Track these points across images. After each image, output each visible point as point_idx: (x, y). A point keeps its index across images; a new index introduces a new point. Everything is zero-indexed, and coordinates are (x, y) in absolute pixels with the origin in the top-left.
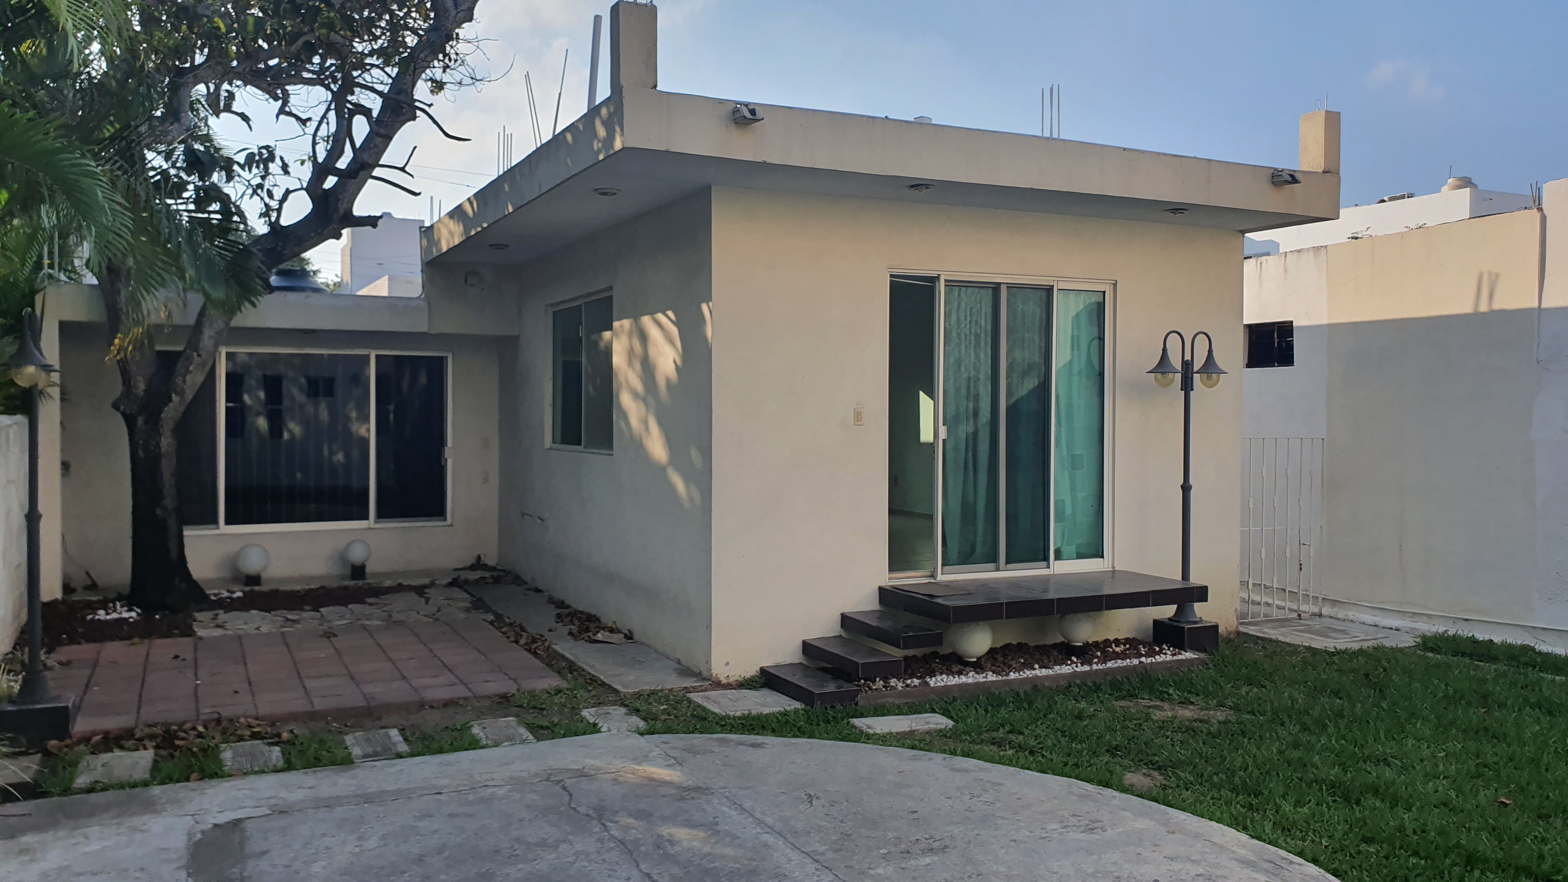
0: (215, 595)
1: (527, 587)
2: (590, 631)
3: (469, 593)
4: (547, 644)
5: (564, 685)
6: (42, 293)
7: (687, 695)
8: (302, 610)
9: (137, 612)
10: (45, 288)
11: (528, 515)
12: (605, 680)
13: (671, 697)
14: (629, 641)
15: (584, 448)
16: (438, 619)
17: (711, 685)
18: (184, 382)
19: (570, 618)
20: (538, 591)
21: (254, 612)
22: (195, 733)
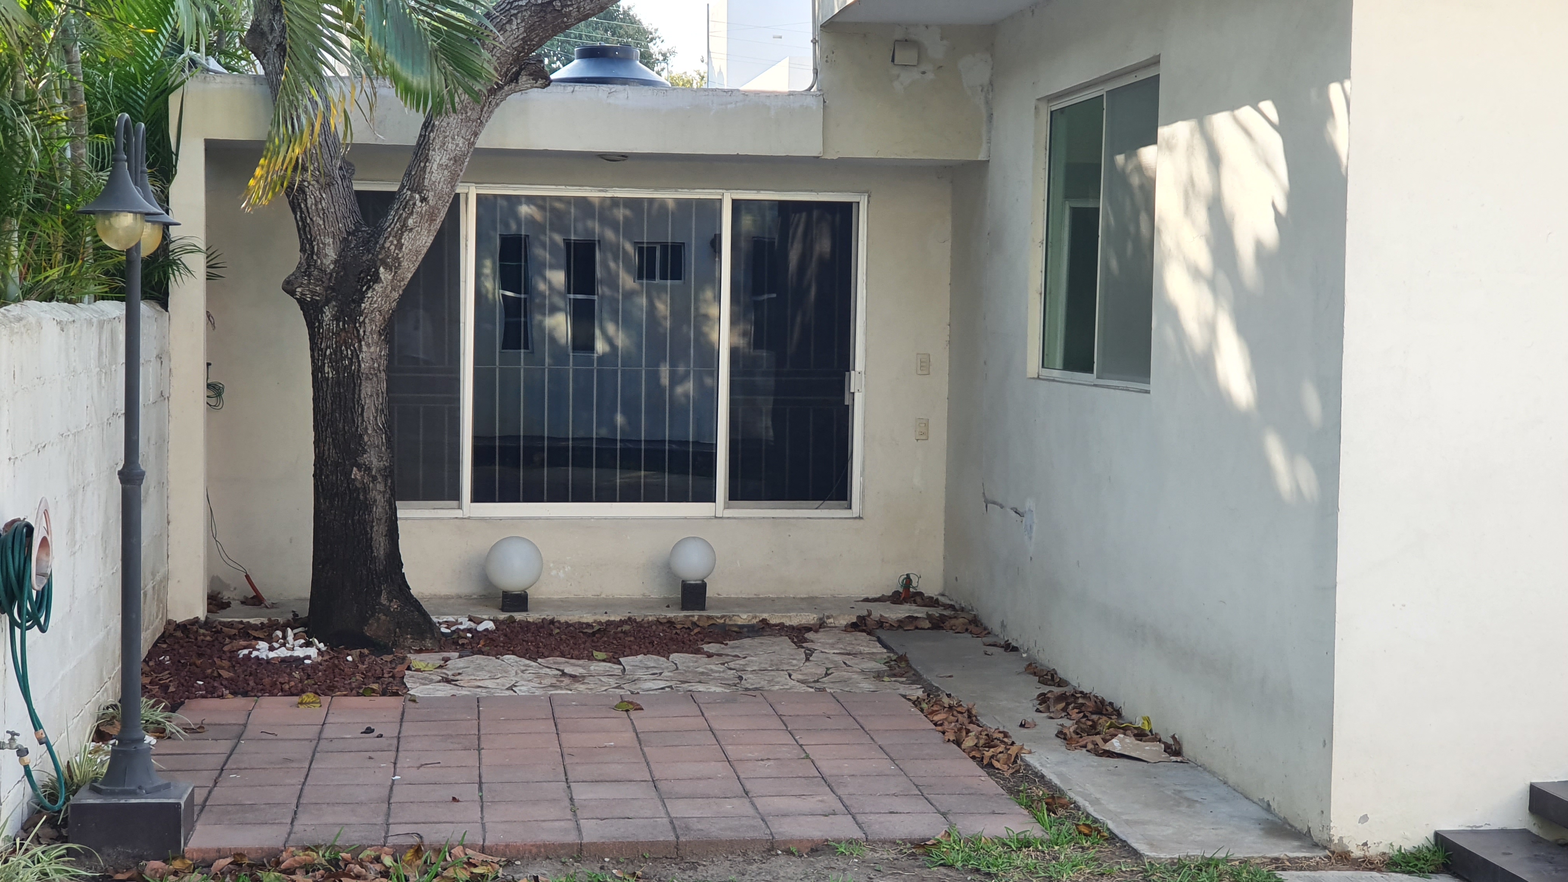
0: (449, 624)
1: (989, 640)
2: (1098, 733)
3: (885, 646)
4: (1013, 750)
5: (1035, 831)
6: (179, 91)
7: (1279, 874)
8: (591, 658)
9: (319, 649)
10: (182, 83)
11: (994, 503)
12: (1116, 831)
13: (1245, 875)
14: (1174, 758)
15: (1098, 377)
16: (824, 690)
17: (1329, 858)
18: (400, 246)
19: (1063, 705)
20: (1009, 647)
21: (510, 658)
22: (378, 867)
